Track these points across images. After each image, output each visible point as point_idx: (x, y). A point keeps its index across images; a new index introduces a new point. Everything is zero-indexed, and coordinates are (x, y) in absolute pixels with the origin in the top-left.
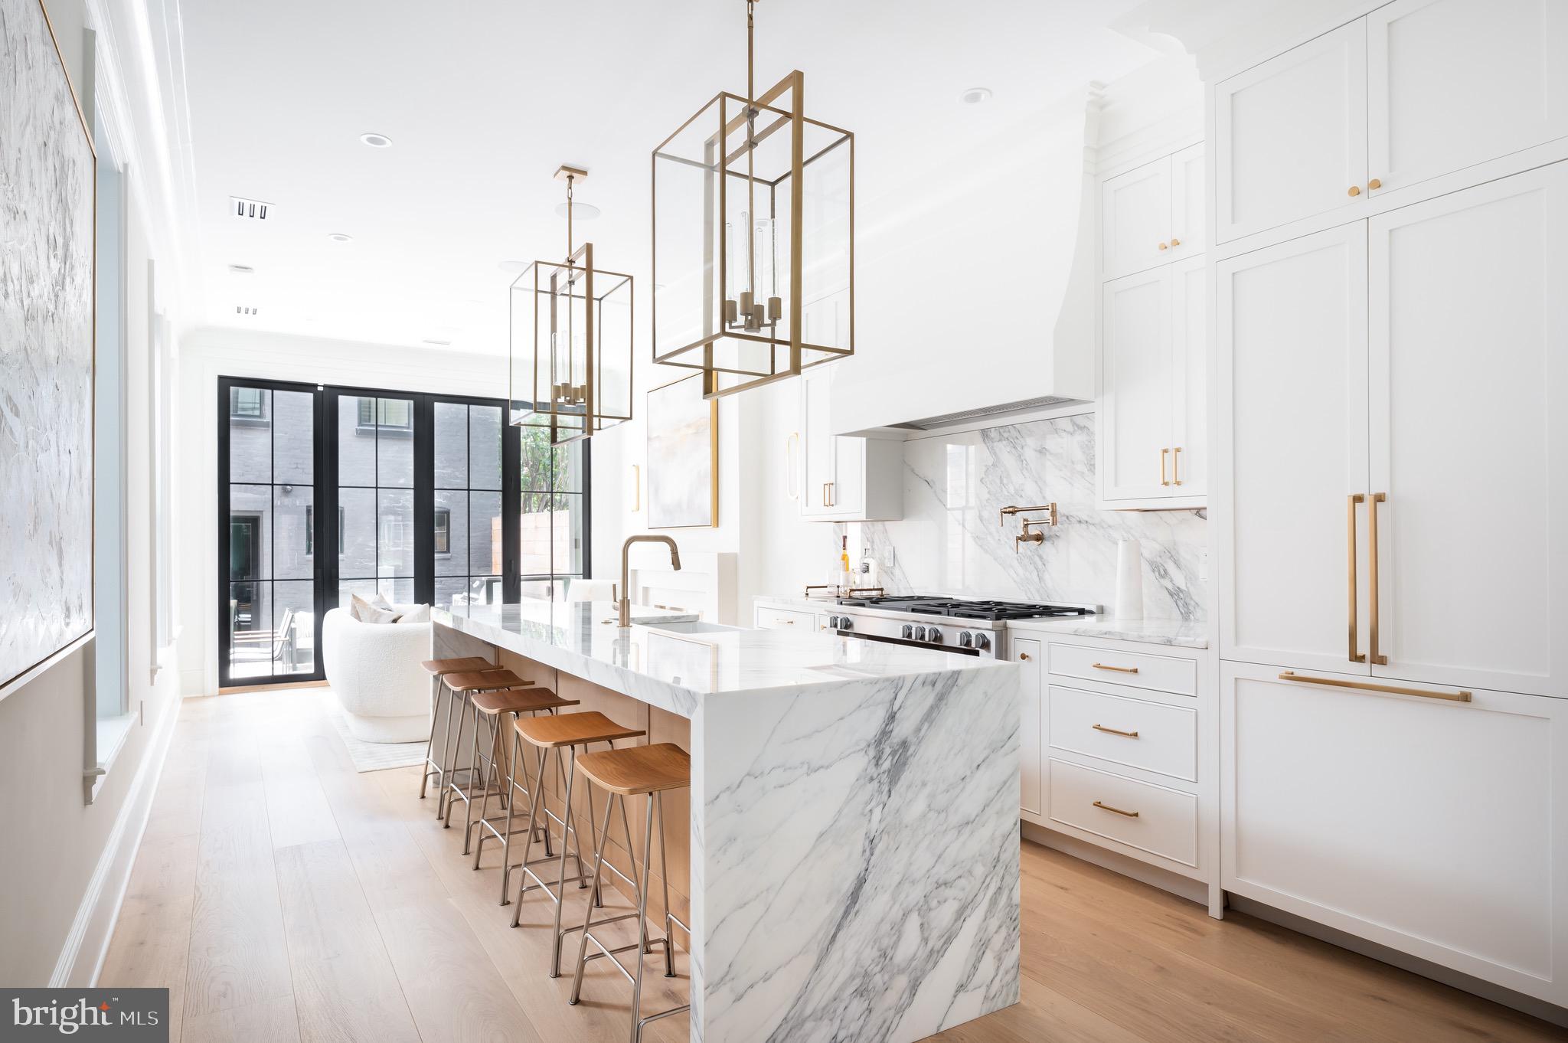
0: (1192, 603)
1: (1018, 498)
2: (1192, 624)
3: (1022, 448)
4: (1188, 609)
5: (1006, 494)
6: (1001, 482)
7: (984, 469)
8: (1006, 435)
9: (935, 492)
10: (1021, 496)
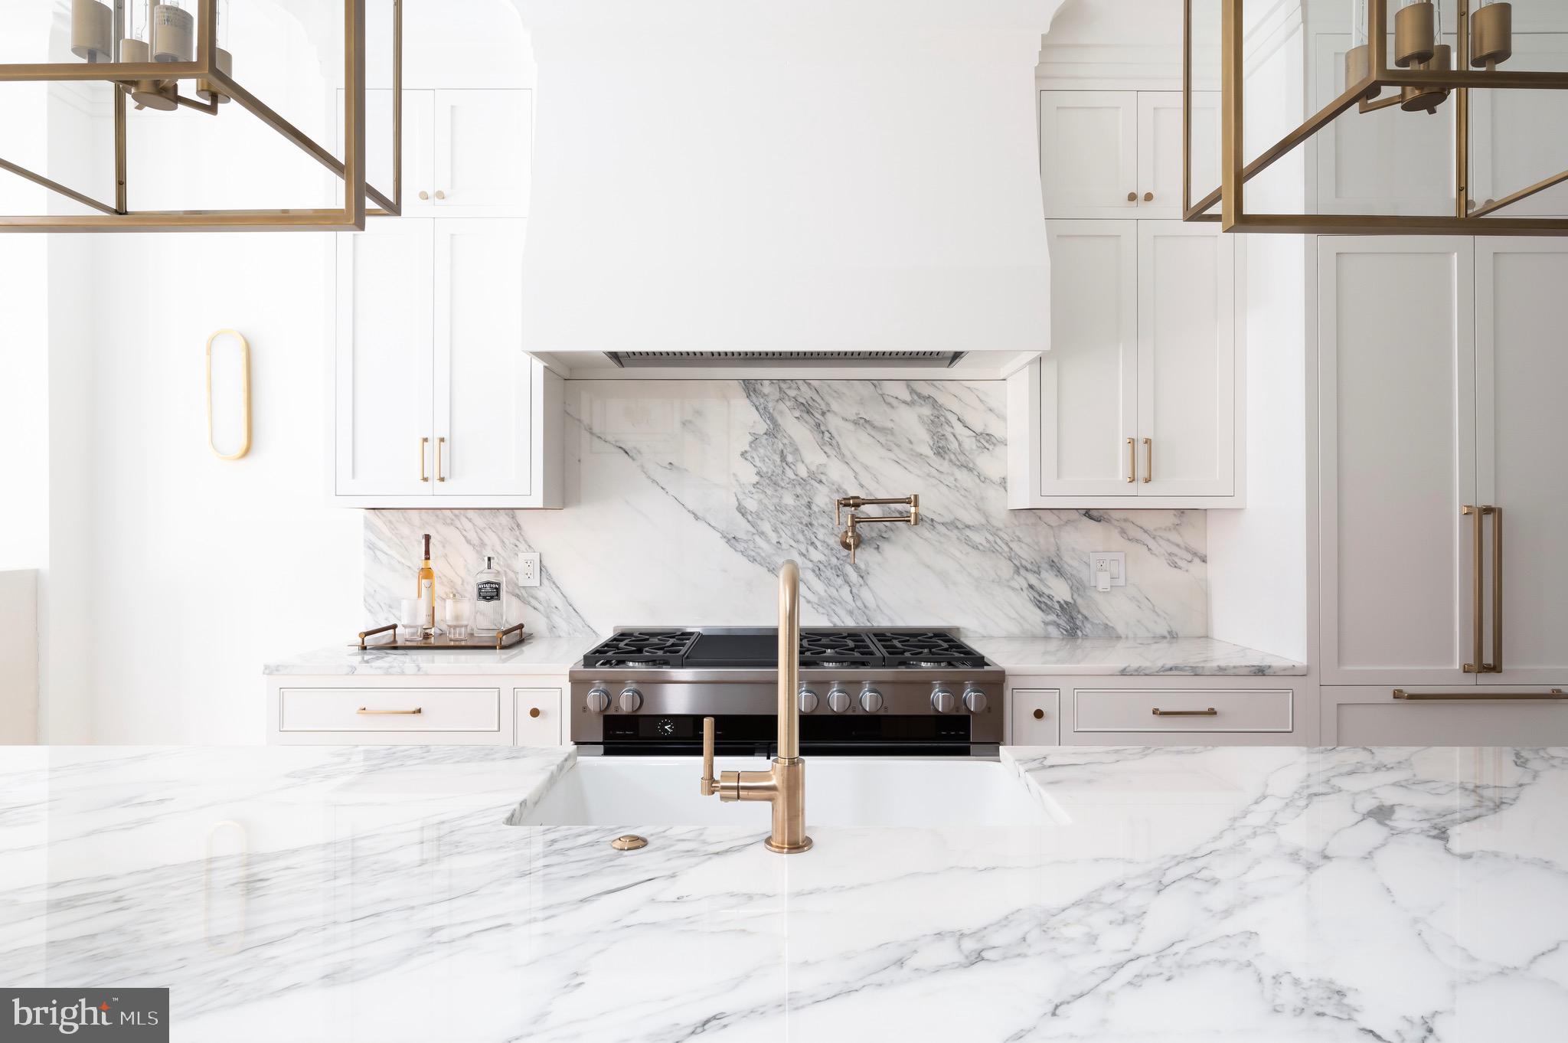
0: (1080, 616)
1: (816, 484)
2: (1080, 641)
3: (823, 414)
4: (1075, 624)
5: (793, 477)
6: (783, 458)
7: (750, 438)
8: (792, 393)
9: (642, 466)
10: (821, 481)
